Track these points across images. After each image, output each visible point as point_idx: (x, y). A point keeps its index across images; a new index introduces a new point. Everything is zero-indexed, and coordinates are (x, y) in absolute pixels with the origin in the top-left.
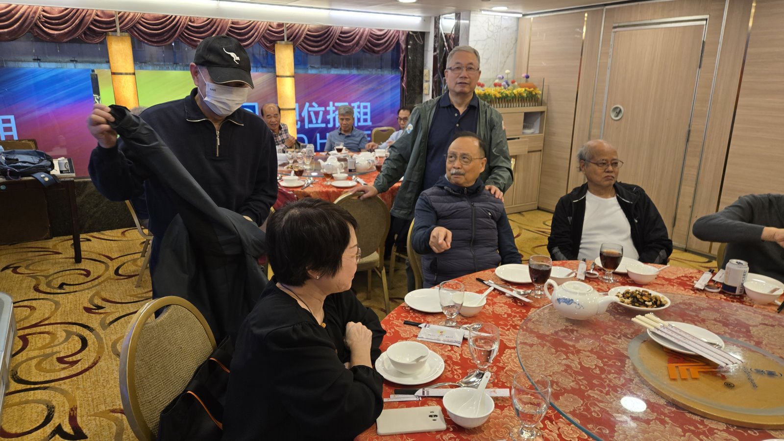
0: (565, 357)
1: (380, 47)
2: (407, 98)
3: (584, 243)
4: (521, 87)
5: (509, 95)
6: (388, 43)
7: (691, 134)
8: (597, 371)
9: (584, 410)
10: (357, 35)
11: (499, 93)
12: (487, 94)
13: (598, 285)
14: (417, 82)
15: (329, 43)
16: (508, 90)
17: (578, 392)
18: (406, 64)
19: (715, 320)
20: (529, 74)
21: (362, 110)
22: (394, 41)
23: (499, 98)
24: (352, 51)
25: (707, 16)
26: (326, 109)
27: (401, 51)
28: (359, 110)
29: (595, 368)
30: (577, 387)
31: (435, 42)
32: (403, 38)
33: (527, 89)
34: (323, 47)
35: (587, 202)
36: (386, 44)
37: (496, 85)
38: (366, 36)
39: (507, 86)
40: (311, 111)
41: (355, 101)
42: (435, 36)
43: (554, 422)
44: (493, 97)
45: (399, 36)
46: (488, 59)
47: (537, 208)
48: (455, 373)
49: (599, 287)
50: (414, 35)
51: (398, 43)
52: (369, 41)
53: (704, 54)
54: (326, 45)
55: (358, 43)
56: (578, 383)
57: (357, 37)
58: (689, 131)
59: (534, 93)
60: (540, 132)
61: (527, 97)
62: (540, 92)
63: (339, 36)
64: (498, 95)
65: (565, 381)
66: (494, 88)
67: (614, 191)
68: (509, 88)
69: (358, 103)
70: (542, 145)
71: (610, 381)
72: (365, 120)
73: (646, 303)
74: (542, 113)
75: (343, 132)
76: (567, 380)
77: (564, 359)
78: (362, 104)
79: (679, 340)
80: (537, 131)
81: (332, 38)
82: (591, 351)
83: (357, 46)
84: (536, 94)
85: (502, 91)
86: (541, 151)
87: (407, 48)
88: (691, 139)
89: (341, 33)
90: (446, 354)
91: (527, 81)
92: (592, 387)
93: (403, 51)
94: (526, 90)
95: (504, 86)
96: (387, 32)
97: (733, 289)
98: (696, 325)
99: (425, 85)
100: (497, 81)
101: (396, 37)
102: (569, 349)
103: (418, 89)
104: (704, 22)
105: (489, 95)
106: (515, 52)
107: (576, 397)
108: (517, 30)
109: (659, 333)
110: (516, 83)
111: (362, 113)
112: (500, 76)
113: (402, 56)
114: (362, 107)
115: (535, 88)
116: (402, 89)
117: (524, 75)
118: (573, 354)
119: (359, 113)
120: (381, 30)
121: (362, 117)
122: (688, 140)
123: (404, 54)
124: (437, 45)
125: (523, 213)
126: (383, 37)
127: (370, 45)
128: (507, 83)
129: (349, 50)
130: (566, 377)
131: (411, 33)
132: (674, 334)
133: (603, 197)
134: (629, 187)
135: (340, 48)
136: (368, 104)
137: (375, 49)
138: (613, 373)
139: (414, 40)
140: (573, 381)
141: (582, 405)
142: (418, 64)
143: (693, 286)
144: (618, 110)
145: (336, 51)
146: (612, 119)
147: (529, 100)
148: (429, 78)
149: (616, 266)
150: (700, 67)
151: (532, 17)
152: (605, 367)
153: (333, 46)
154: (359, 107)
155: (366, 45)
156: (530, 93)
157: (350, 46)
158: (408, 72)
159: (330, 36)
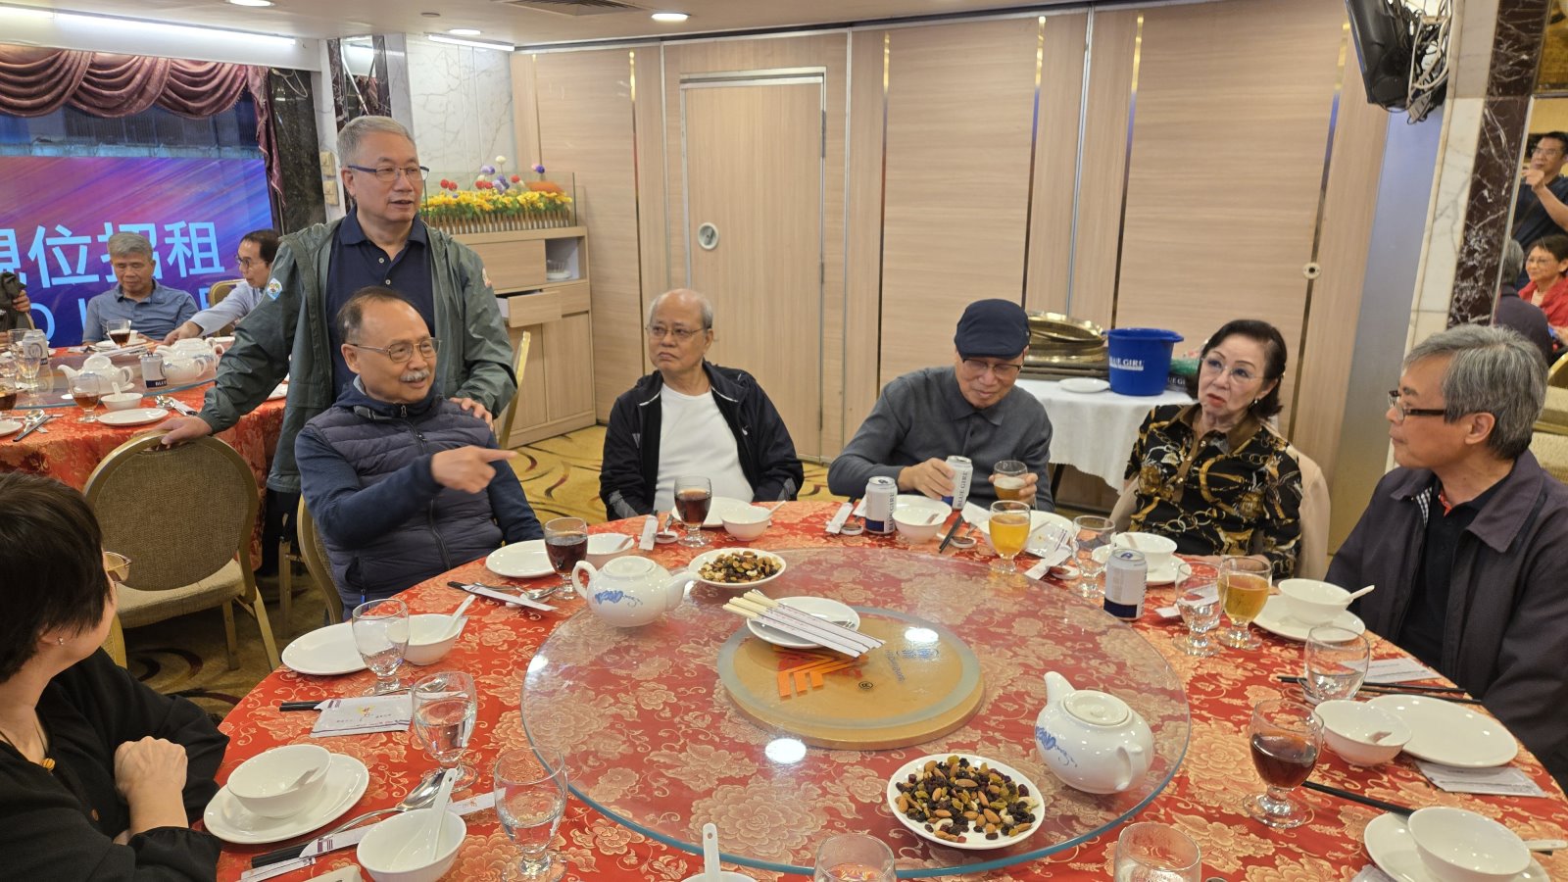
0: (612, 701)
1: (201, 101)
2: (288, 214)
3: (663, 480)
4: (533, 190)
5: (510, 206)
6: (221, 92)
7: (826, 271)
8: (667, 714)
9: (642, 790)
10: (137, 71)
11: (488, 201)
12: (463, 203)
13: (678, 554)
14: (307, 178)
15: (61, 88)
16: (507, 195)
17: (634, 761)
18: (274, 141)
19: (854, 582)
20: (544, 166)
21: (196, 241)
22: (235, 88)
23: (488, 213)
24: (130, 107)
25: (822, 69)
26: (94, 239)
27: (258, 111)
28: (186, 240)
29: (664, 709)
30: (630, 751)
31: (336, 93)
32: (256, 85)
33: (544, 193)
34: (47, 98)
35: (663, 405)
36: (218, 95)
37: (480, 186)
38: (163, 75)
39: (503, 188)
40: (54, 246)
41: (172, 220)
42: (335, 82)
43: (586, 830)
44: (478, 210)
45: (246, 76)
46: (458, 132)
47: (594, 422)
48: (395, 786)
49: (678, 558)
50: (285, 77)
51: (247, 96)
52: (170, 86)
53: (828, 134)
54: (54, 93)
55: (141, 90)
56: (633, 745)
57: (139, 77)
58: (822, 265)
59: (559, 202)
60: (582, 277)
61: (547, 209)
62: (571, 200)
63: (89, 73)
64: (488, 207)
65: (610, 745)
66: (479, 193)
67: (705, 380)
68: (509, 191)
69: (182, 224)
70: (589, 301)
71: (688, 726)
72: (207, 263)
73: (748, 573)
74: (580, 239)
75: (127, 295)
76: (613, 744)
77: (610, 705)
78: (193, 227)
79: (793, 628)
80: (576, 276)
81: (69, 76)
82: (659, 680)
83: (141, 95)
84: (563, 203)
85: (495, 198)
86: (587, 312)
87: (271, 103)
88: (826, 279)
89: (93, 65)
90: (377, 752)
91: (542, 179)
92: (656, 744)
93: (262, 111)
94: (542, 196)
95: (498, 187)
96: (215, 67)
97: (879, 525)
98: (826, 597)
99: (327, 185)
100: (481, 178)
101: (239, 80)
102: (620, 685)
103: (312, 195)
104: (820, 79)
105: (468, 205)
106: (512, 121)
107: (629, 770)
108: (509, 77)
109: (764, 622)
110: (521, 182)
111: (195, 248)
112: (486, 167)
113: (261, 121)
114: (193, 233)
115: (559, 191)
116: (274, 195)
117: (534, 166)
118: (626, 692)
119: (189, 246)
120: (199, 63)
121: (198, 256)
122: (822, 281)
123: (265, 117)
124: (341, 100)
125: (570, 435)
126: (205, 78)
127: (174, 96)
128: (503, 181)
129: (120, 106)
130: (612, 738)
131: (275, 72)
132: (786, 620)
133: (690, 394)
134: (731, 374)
135: (95, 102)
136: (211, 226)
137: (190, 103)
138: (693, 710)
139: (287, 87)
140: (624, 742)
141: (638, 782)
142: (305, 139)
143: (823, 530)
144: (709, 233)
145: (85, 108)
146: (703, 248)
147: (551, 215)
148: (334, 170)
149: (703, 515)
150: (823, 156)
151: (534, 53)
152: (682, 703)
153: (75, 96)
154: (185, 233)
155: (164, 94)
156: (552, 201)
157: (120, 96)
158: (280, 157)
159: (62, 73)
